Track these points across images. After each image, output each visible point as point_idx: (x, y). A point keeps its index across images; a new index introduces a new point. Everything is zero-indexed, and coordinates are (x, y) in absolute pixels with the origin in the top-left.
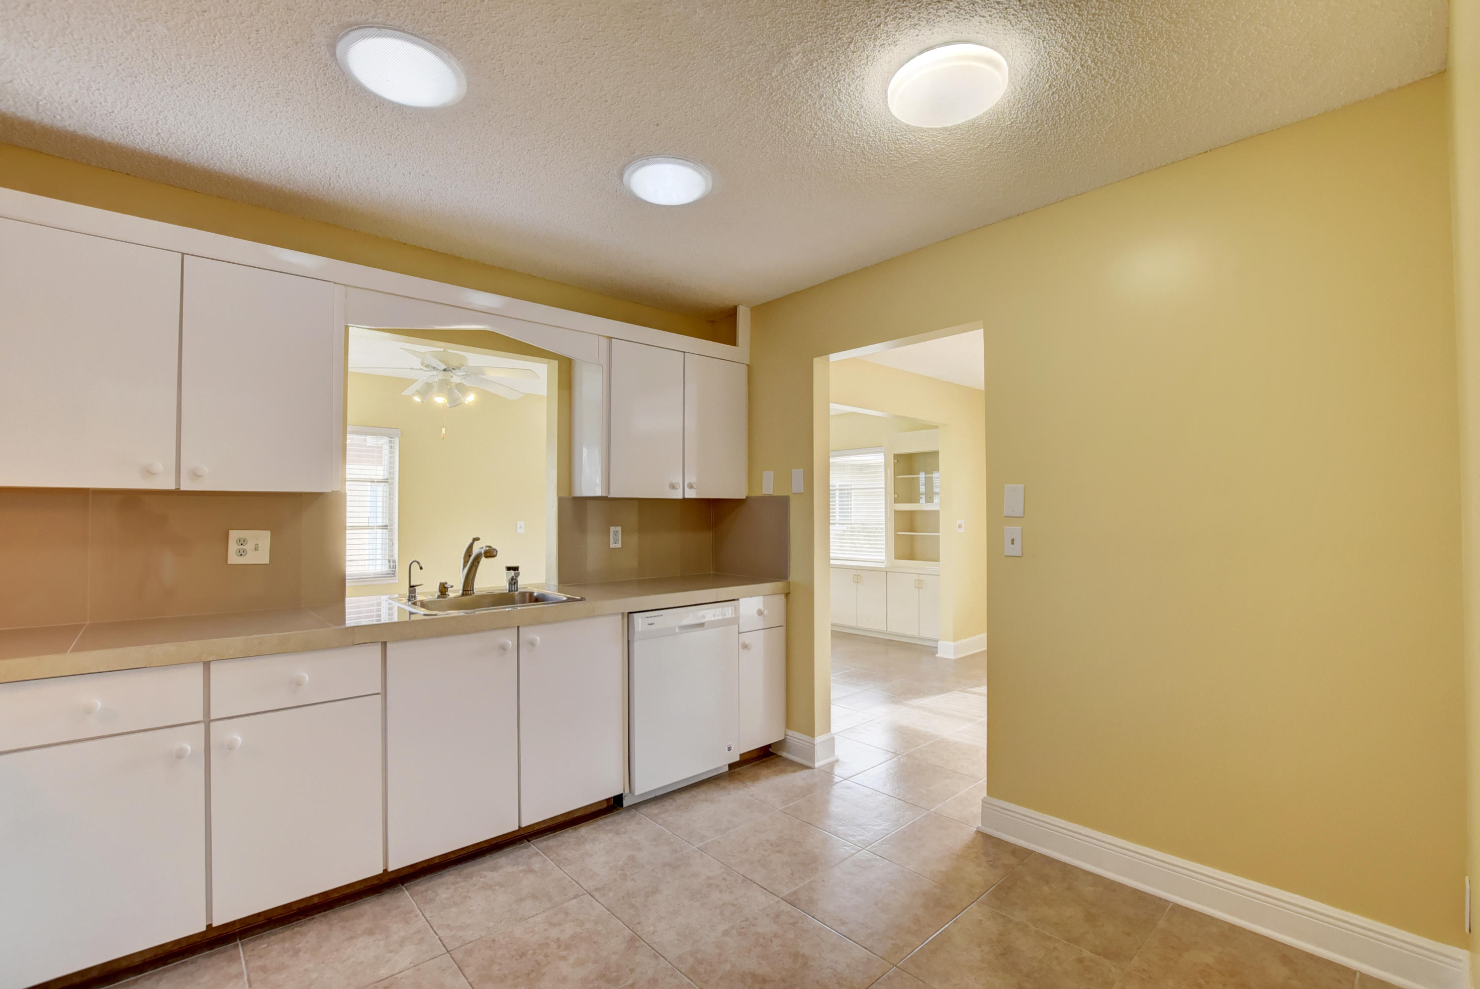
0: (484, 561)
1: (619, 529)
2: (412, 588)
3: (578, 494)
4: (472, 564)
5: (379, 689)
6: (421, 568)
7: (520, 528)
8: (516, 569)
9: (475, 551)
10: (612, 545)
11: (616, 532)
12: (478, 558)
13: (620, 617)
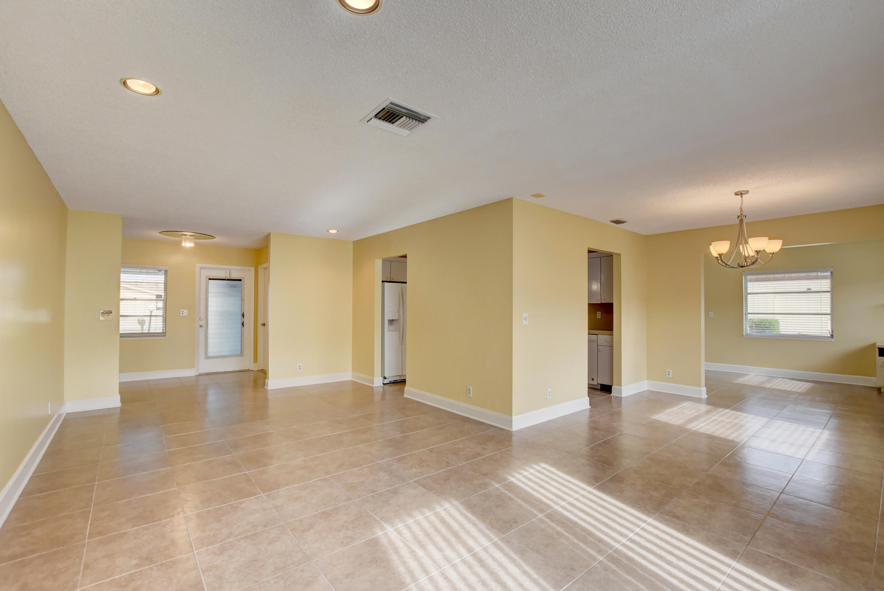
10: (598, 317)
11: (599, 313)
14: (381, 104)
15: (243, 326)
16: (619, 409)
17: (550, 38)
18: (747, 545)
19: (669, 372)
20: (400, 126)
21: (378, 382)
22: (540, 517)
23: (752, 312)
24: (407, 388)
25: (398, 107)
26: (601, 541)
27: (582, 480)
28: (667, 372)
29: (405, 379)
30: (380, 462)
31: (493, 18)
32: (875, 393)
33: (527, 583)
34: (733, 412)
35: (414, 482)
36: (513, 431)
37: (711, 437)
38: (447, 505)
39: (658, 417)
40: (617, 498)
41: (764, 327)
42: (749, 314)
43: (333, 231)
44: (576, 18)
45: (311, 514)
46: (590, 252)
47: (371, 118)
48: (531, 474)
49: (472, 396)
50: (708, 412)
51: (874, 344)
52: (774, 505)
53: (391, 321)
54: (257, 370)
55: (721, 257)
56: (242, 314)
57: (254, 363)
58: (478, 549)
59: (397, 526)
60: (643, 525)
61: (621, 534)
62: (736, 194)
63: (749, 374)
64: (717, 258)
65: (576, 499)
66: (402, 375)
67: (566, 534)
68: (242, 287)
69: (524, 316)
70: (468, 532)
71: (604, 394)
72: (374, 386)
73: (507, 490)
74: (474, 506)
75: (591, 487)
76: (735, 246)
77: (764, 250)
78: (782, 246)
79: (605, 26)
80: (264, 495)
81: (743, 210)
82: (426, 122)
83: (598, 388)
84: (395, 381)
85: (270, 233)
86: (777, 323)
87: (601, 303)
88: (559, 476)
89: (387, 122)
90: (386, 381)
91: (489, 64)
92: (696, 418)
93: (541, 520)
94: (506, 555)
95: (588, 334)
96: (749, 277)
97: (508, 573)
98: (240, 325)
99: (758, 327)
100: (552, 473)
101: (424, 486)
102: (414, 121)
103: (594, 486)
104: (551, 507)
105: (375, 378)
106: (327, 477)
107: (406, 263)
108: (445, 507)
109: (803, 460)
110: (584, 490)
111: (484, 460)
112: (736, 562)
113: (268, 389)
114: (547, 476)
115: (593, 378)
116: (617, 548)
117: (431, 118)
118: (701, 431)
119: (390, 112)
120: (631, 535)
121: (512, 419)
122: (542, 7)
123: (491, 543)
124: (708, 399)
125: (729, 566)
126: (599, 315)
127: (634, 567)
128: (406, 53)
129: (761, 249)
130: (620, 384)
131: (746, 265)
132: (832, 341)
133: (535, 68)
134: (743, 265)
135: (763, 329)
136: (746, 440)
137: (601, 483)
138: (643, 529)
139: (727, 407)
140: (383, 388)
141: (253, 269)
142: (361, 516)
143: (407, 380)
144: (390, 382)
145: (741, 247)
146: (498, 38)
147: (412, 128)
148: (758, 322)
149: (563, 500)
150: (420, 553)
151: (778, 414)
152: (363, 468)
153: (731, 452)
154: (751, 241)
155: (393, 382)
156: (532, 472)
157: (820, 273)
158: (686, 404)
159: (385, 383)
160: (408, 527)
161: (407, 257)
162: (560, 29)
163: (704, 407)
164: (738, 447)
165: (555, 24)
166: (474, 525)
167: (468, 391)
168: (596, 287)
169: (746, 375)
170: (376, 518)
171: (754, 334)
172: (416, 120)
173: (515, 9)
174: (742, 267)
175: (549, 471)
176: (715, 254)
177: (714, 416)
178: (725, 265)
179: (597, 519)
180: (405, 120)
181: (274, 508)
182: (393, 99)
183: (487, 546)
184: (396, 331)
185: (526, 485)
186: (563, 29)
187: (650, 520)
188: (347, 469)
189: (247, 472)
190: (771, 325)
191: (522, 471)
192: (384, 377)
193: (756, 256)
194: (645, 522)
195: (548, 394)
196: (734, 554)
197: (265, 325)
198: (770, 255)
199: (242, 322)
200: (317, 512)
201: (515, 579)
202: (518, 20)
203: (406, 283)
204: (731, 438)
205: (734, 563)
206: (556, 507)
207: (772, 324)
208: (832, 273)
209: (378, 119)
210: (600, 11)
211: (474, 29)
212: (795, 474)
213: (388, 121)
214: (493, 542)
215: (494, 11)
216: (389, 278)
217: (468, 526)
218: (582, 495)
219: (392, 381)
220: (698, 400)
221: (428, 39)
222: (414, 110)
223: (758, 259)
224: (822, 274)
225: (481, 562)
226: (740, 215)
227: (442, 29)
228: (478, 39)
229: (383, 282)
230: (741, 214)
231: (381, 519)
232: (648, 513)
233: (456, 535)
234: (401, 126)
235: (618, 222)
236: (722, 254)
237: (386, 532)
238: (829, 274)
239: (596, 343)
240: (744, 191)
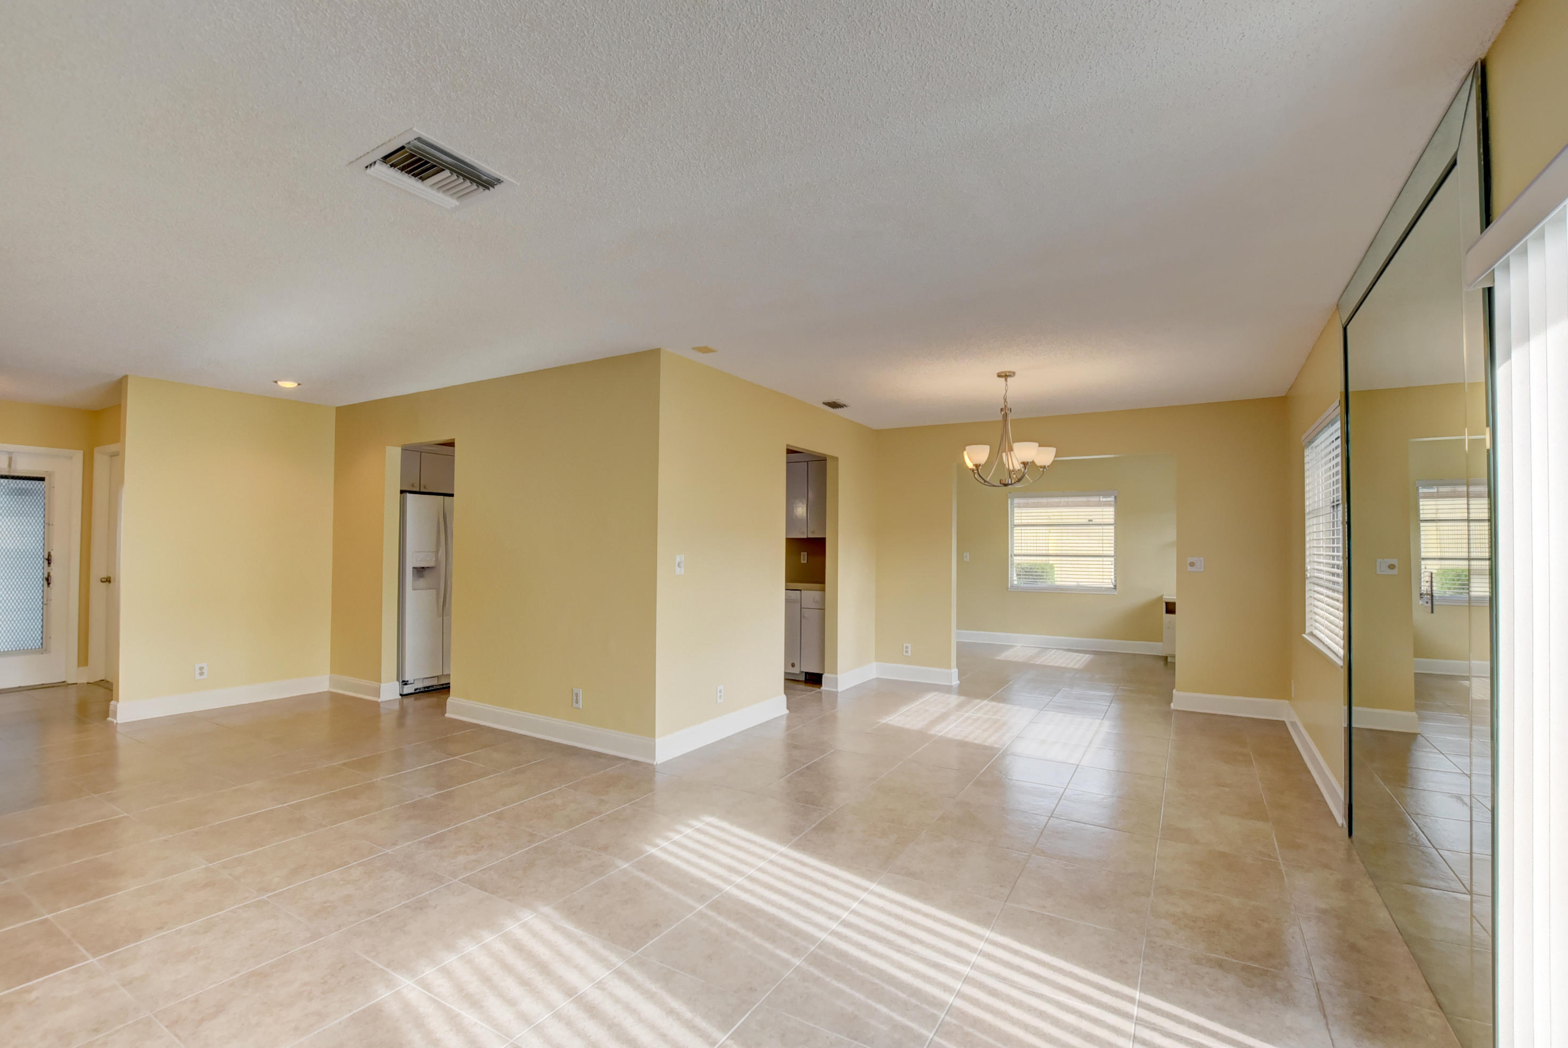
1: (806, 553)
10: (802, 562)
11: (804, 555)
14: (395, 137)
15: (49, 584)
16: (833, 711)
17: (722, 80)
18: (1006, 901)
19: (907, 647)
20: (439, 186)
21: (389, 691)
22: (700, 910)
23: (1019, 552)
24: (452, 700)
25: (432, 150)
26: (798, 932)
27: (770, 836)
28: (904, 647)
29: (449, 683)
30: (389, 851)
31: (621, 21)
32: (1162, 663)
33: (677, 1031)
34: (993, 703)
35: (462, 882)
36: (656, 764)
37: (963, 744)
38: (528, 916)
39: (890, 720)
40: (825, 858)
41: (1036, 576)
42: (1015, 555)
43: (289, 385)
44: (766, 55)
45: (221, 981)
46: (790, 451)
47: (375, 162)
48: (687, 836)
49: (581, 707)
50: (960, 706)
51: (1161, 597)
52: (1040, 837)
53: (420, 571)
54: (88, 683)
55: (978, 470)
56: (46, 557)
57: (79, 666)
58: (585, 987)
59: (424, 972)
60: (863, 895)
61: (831, 917)
62: (999, 376)
63: (1014, 646)
64: (973, 470)
65: (761, 870)
66: (442, 675)
67: (742, 931)
68: (46, 495)
69: (678, 559)
70: (567, 960)
71: (810, 688)
72: (380, 700)
73: (643, 870)
74: (581, 909)
75: (785, 846)
76: (996, 454)
77: (1033, 462)
78: (1055, 457)
79: (812, 80)
80: (99, 961)
81: (1007, 400)
82: (493, 187)
83: (801, 679)
84: (428, 687)
85: (126, 377)
86: (1052, 569)
87: (808, 539)
88: (734, 835)
89: (410, 175)
90: (408, 689)
91: (615, 103)
92: (943, 717)
93: (701, 915)
94: (638, 987)
95: (786, 590)
96: (1016, 501)
97: (641, 1020)
98: (40, 582)
99: (1027, 575)
100: (723, 830)
101: (482, 887)
102: (468, 183)
103: (790, 844)
104: (718, 890)
105: (382, 685)
106: (265, 897)
107: (454, 456)
108: (524, 921)
109: (1078, 766)
110: (774, 851)
111: (602, 821)
112: (991, 931)
113: (117, 723)
114: (713, 837)
115: (795, 662)
116: (824, 939)
117: (502, 182)
118: (950, 736)
119: (416, 156)
120: (845, 915)
121: (655, 744)
122: (708, 22)
123: (610, 972)
124: (960, 686)
125: (980, 937)
126: (804, 558)
127: (849, 966)
128: (449, 48)
129: (1030, 460)
130: (834, 671)
131: (1010, 483)
132: (1115, 595)
133: (697, 126)
134: (1007, 483)
135: (1034, 579)
136: (1008, 744)
137: (801, 836)
138: (863, 902)
139: (985, 696)
140: (401, 703)
141: (79, 456)
142: (343, 967)
143: (451, 685)
144: (416, 690)
145: (1004, 454)
146: (631, 59)
147: (463, 195)
148: (1027, 568)
149: (739, 873)
150: (469, 1017)
151: (1050, 702)
152: (350, 868)
153: (988, 765)
154: (1016, 446)
155: (422, 690)
156: (688, 833)
157: (1103, 498)
158: (930, 696)
159: (405, 692)
160: (446, 972)
161: (456, 445)
162: (738, 68)
163: (954, 699)
164: (997, 756)
165: (730, 57)
166: (581, 944)
167: (575, 698)
168: (801, 510)
169: (1011, 647)
170: (377, 964)
171: (1022, 585)
172: (472, 181)
173: (661, 14)
174: (1006, 485)
175: (717, 827)
176: (970, 465)
177: (967, 712)
178: (983, 482)
179: (791, 898)
180: (449, 177)
181: (124, 985)
182: (423, 133)
183: (603, 978)
184: (430, 589)
185: (677, 856)
186: (743, 68)
187: (873, 886)
188: (313, 875)
189: (49, 916)
190: (1043, 572)
191: (671, 834)
192: (403, 681)
193: (1023, 470)
194: (865, 890)
195: (719, 694)
196: (985, 920)
197: (112, 580)
198: (1041, 470)
199: (46, 575)
200: (238, 975)
201: (652, 1027)
202: (667, 35)
203: (452, 495)
204: (989, 742)
205: (988, 933)
206: (728, 888)
207: (1045, 571)
208: (1115, 498)
209: (388, 165)
210: (802, 52)
211: (585, 32)
212: (1068, 787)
213: (412, 174)
214: (614, 969)
215: (624, 8)
216: (417, 484)
217: (568, 948)
218: (771, 862)
219: (420, 689)
220: (947, 689)
221: (496, 30)
222: (467, 161)
223: (1025, 475)
224: (1104, 500)
225: (592, 1011)
226: (1003, 407)
227: (525, 18)
228: (594, 53)
229: (402, 492)
230: (1005, 406)
231: (388, 965)
232: (870, 875)
233: (544, 969)
234: (441, 187)
235: (834, 405)
236: (980, 465)
237: (399, 990)
238: (1112, 499)
239: (799, 604)
240: (1009, 372)
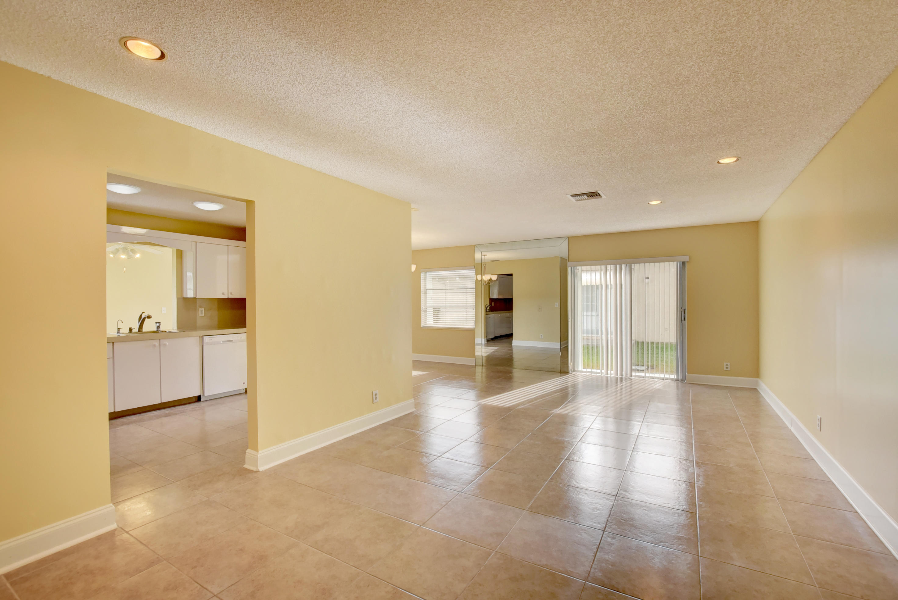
0: (147, 319)
1: (203, 309)
2: (119, 329)
3: (185, 296)
4: (142, 321)
5: (112, 357)
6: (122, 322)
7: (164, 310)
8: (160, 323)
9: (143, 317)
11: (202, 311)
12: (144, 319)
13: (199, 337)
